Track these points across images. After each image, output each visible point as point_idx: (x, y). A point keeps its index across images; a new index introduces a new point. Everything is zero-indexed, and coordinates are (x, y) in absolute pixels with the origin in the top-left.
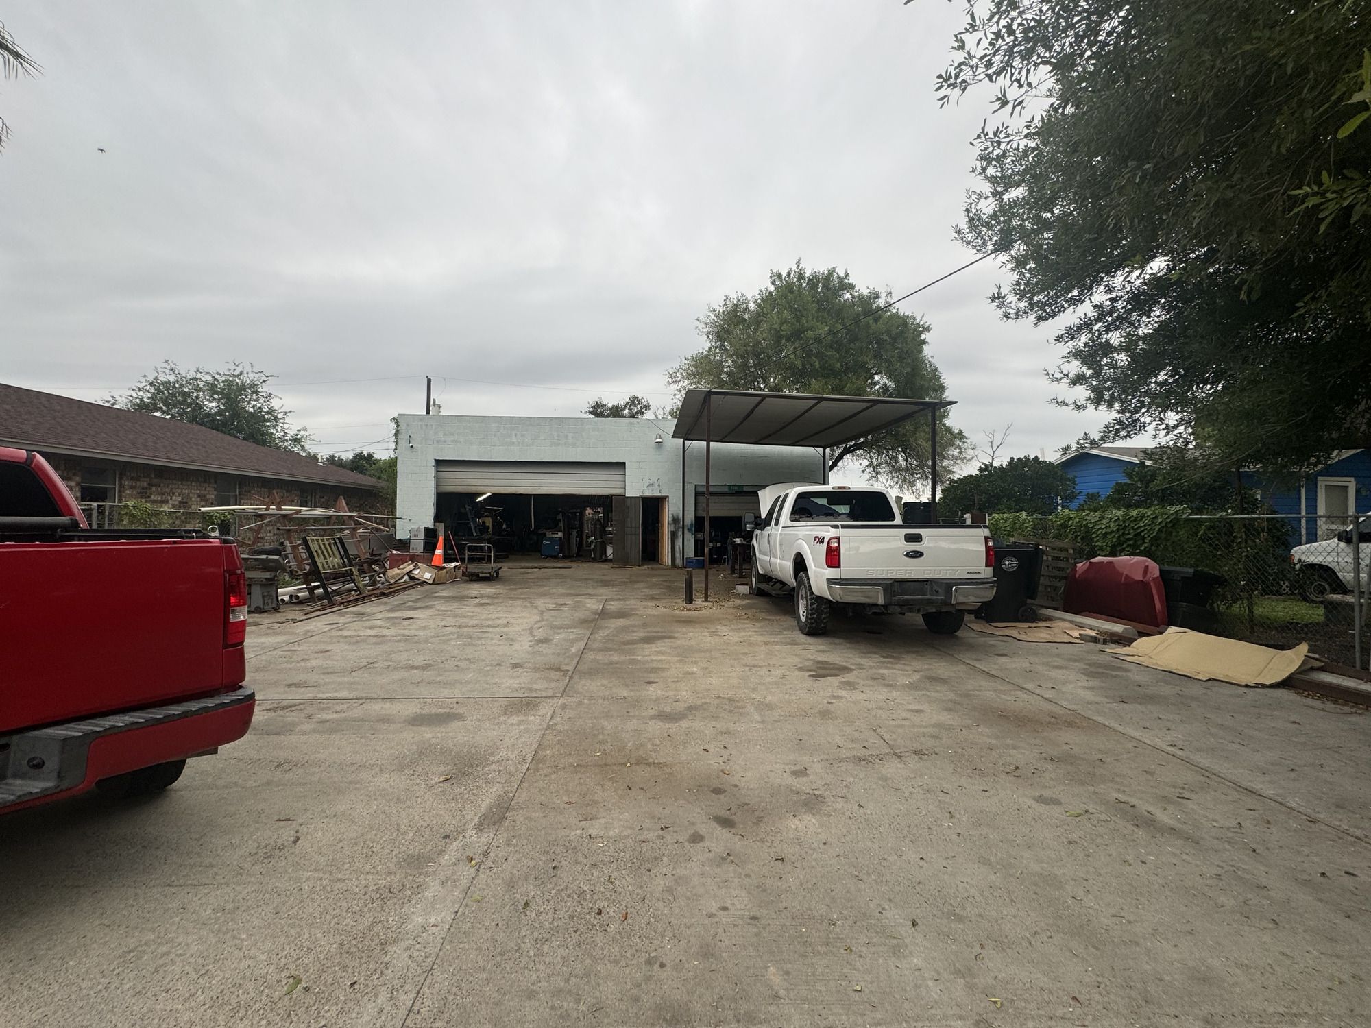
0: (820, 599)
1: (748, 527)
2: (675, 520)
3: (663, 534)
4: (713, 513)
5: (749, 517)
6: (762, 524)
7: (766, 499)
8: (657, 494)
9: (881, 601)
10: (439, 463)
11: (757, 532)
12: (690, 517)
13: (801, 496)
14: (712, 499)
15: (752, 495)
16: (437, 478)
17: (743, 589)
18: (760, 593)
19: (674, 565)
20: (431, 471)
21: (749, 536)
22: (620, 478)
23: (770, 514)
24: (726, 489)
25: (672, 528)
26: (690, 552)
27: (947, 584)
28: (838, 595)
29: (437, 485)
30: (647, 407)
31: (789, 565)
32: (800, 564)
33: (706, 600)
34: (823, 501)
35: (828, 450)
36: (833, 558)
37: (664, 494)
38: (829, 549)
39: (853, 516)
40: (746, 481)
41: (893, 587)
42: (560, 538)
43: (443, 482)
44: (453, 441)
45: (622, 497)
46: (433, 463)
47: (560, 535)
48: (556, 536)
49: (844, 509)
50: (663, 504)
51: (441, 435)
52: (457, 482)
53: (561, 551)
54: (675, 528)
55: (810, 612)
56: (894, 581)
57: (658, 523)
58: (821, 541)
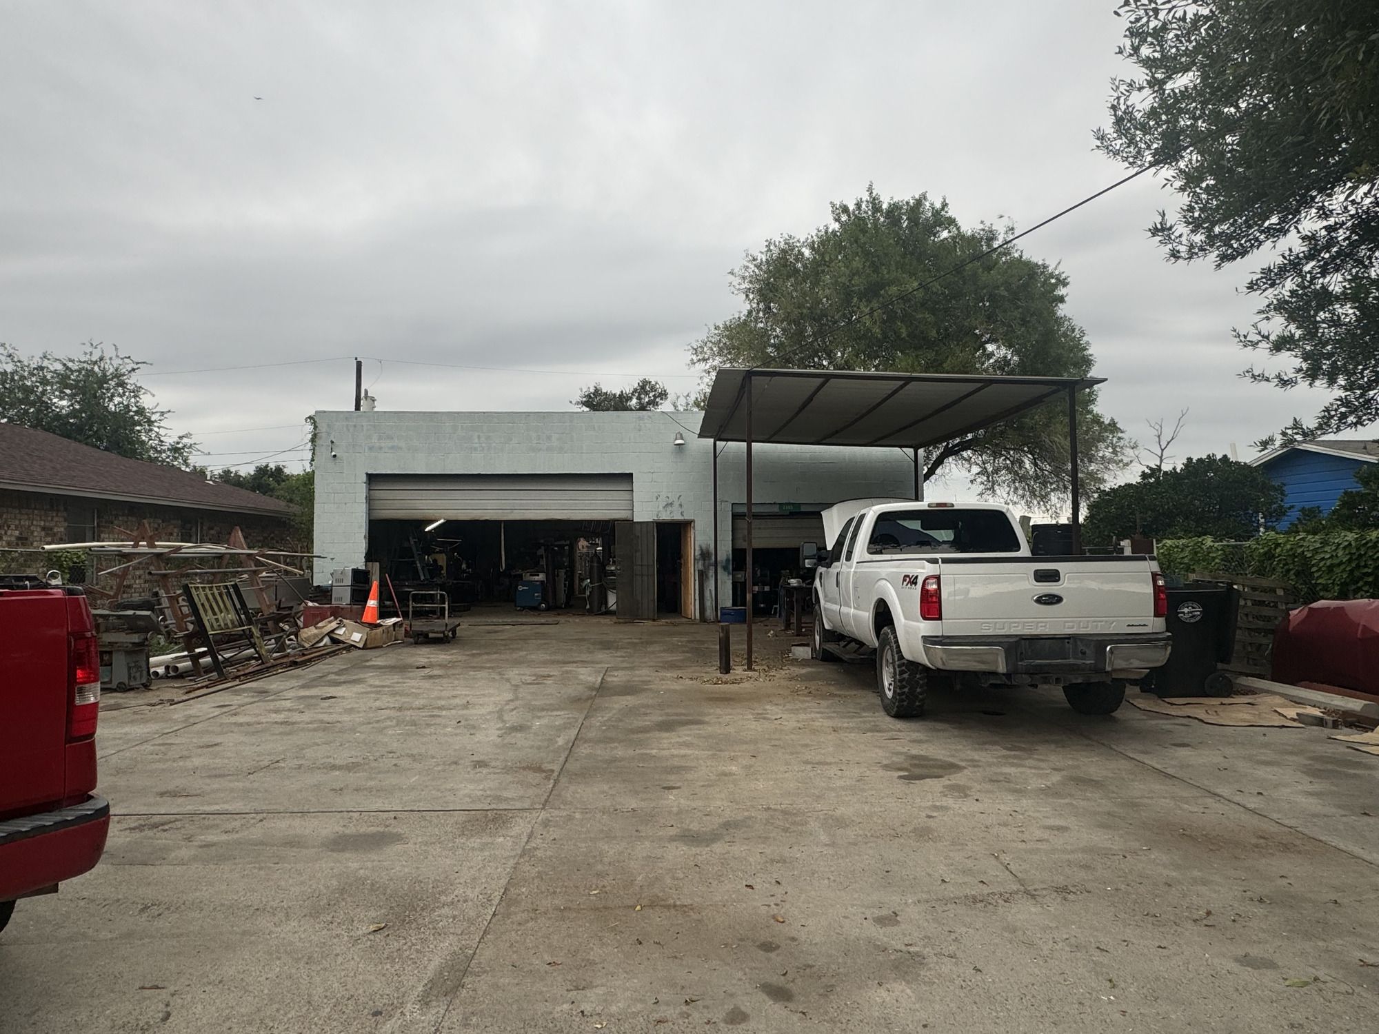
0: (913, 666)
1: (808, 563)
2: (705, 555)
3: (687, 572)
4: (758, 543)
5: (809, 549)
6: (828, 558)
7: (833, 523)
8: (677, 517)
9: (1002, 668)
10: (372, 479)
11: (821, 569)
12: (725, 551)
13: (882, 518)
14: (756, 523)
15: (814, 517)
16: (370, 500)
17: (803, 652)
18: (826, 657)
19: (703, 619)
20: (362, 490)
21: (809, 576)
22: (626, 495)
23: (839, 543)
24: (776, 509)
25: (700, 566)
26: (727, 601)
27: (1098, 643)
28: (938, 659)
29: (370, 510)
30: (663, 395)
31: (866, 616)
32: (883, 616)
33: (750, 668)
34: (915, 525)
35: (921, 451)
36: (931, 605)
37: (687, 517)
38: (925, 592)
39: (958, 545)
40: (804, 498)
41: (1018, 646)
42: (542, 582)
43: (377, 504)
44: (392, 447)
45: (629, 523)
46: (364, 478)
47: (541, 577)
48: (536, 578)
49: (946, 535)
50: (686, 532)
51: (375, 439)
52: (397, 504)
53: (544, 600)
54: (704, 565)
55: (899, 684)
56: (1022, 639)
57: (680, 558)
58: (913, 581)
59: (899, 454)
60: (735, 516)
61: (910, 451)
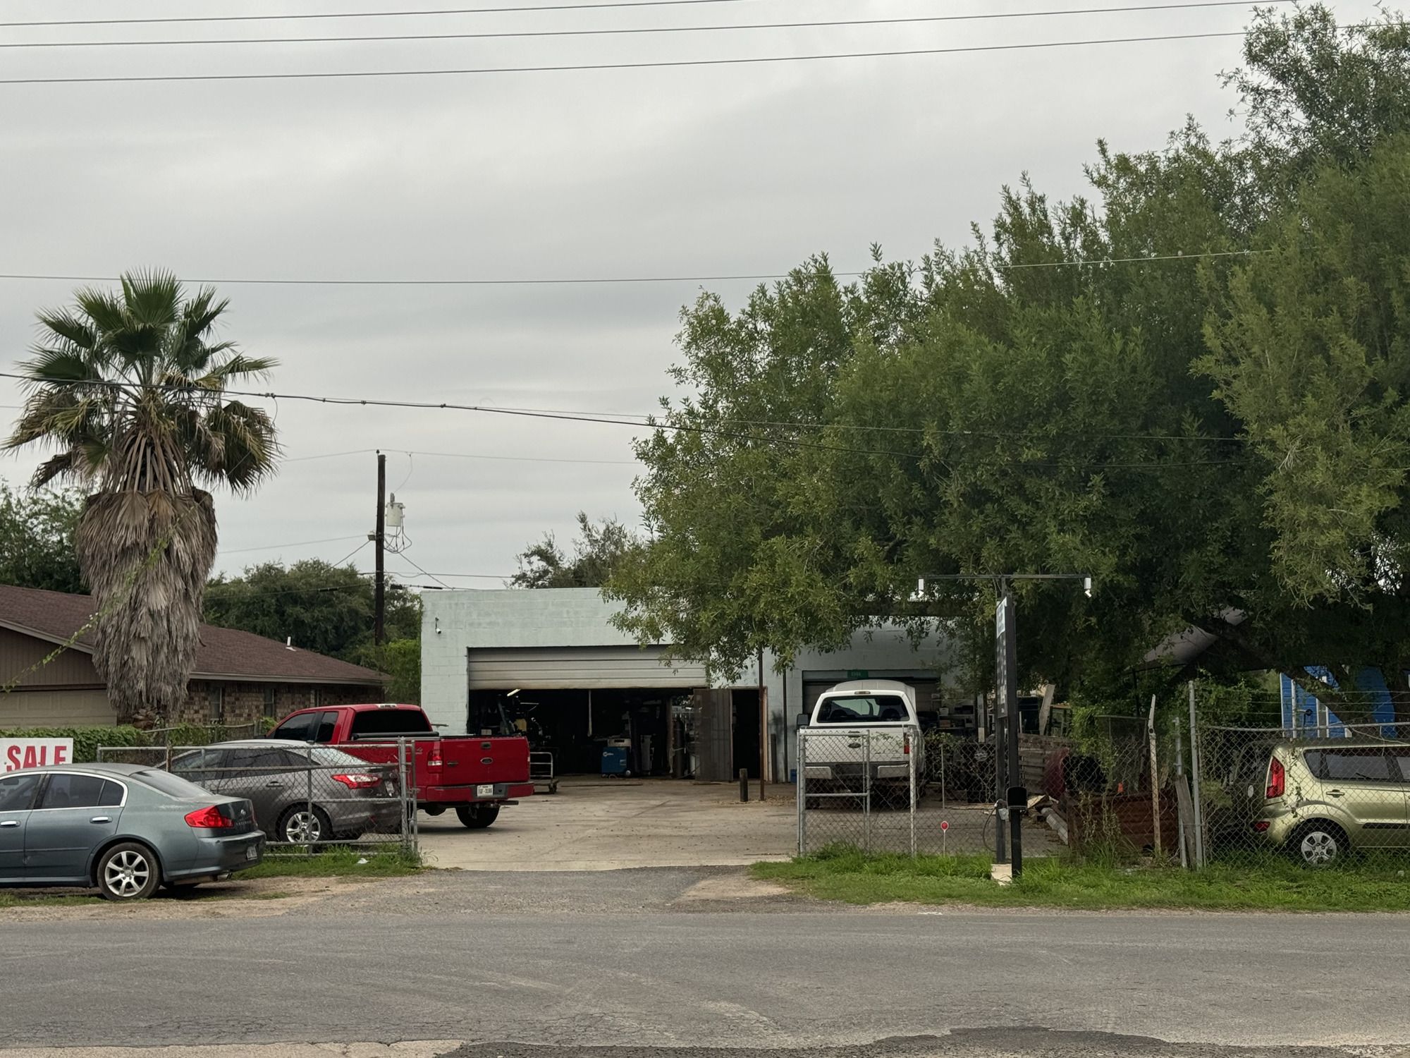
2: (776, 719)
3: (762, 737)
8: (752, 685)
9: (829, 777)
10: (472, 651)
16: (470, 671)
19: (776, 780)
20: (464, 662)
24: (845, 676)
25: (773, 733)
29: (470, 680)
37: (760, 685)
42: (628, 748)
43: (476, 675)
44: (490, 623)
45: (706, 690)
46: (465, 652)
47: (627, 743)
48: (621, 744)
51: (475, 616)
52: (494, 675)
53: (629, 766)
54: (776, 729)
60: (806, 684)
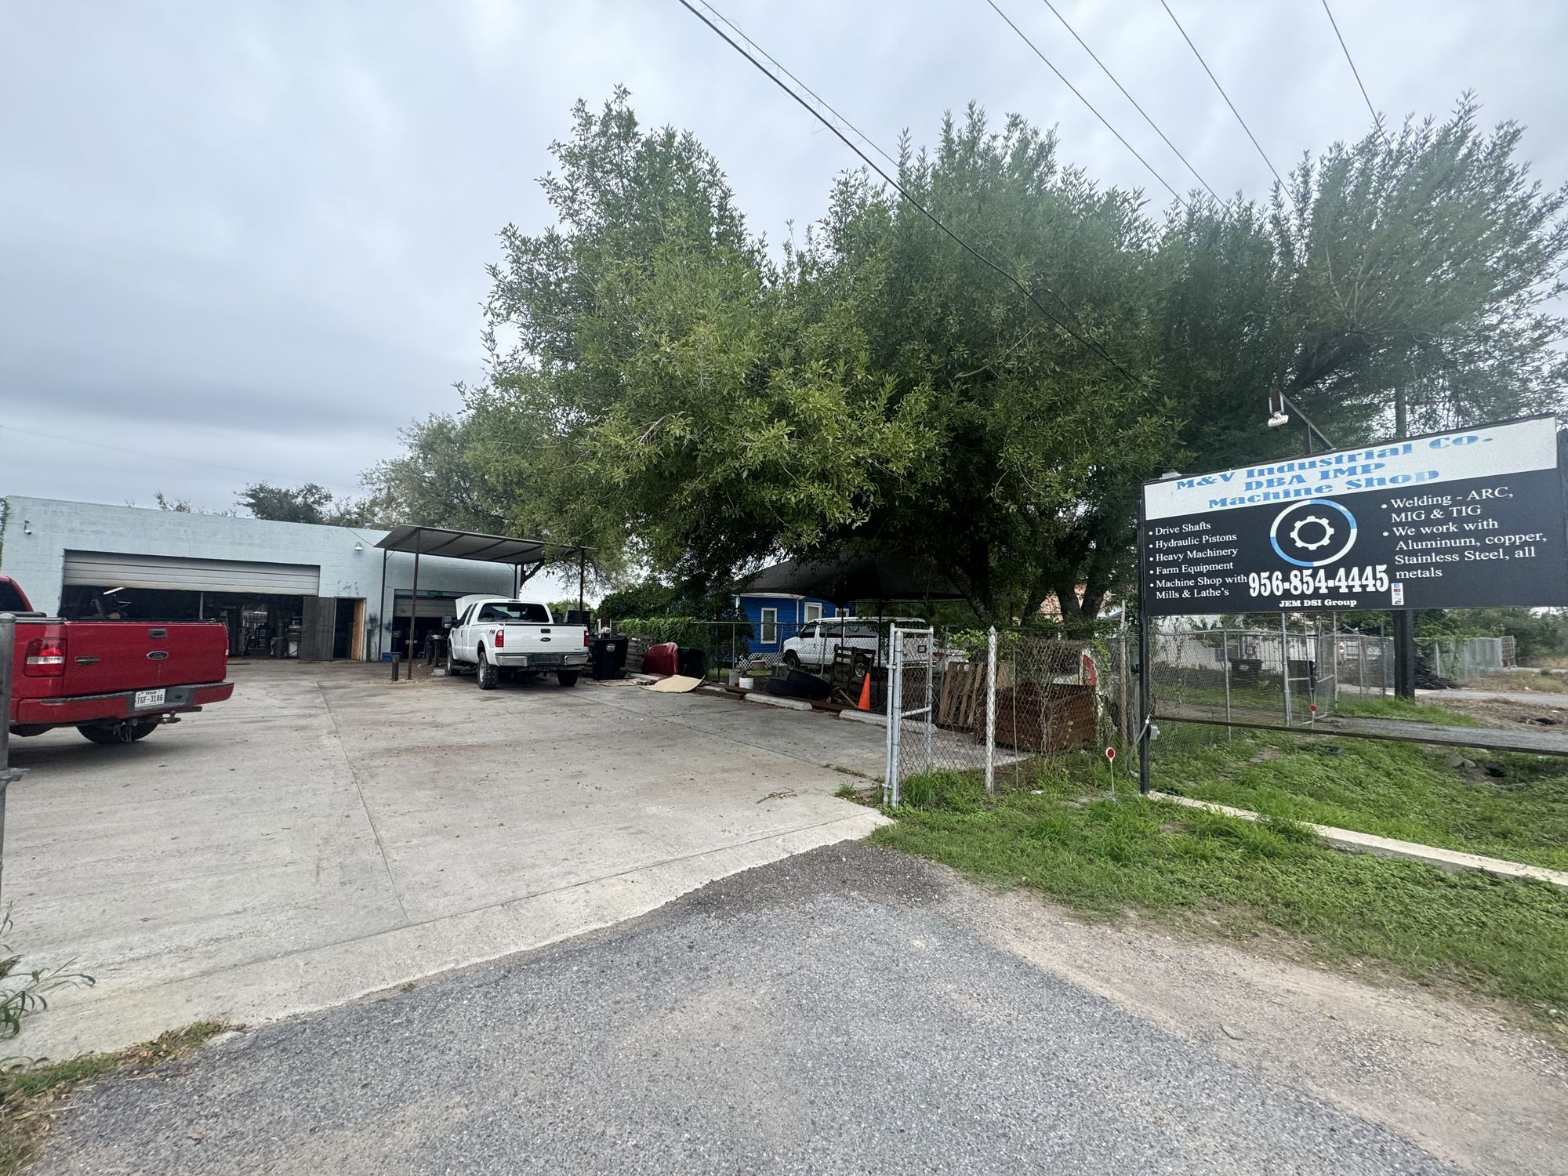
0: (493, 666)
1: (446, 626)
2: (373, 620)
3: (358, 631)
4: (419, 614)
5: (448, 619)
6: (457, 623)
7: (461, 606)
8: (353, 595)
9: (525, 665)
10: (69, 554)
11: (453, 629)
12: (388, 617)
13: (486, 605)
14: (418, 602)
15: (452, 598)
16: (65, 569)
18: (454, 673)
19: (369, 660)
20: (60, 562)
21: (447, 631)
22: (315, 580)
23: (465, 616)
24: (426, 594)
25: (369, 627)
26: (387, 647)
27: (562, 655)
28: (502, 662)
29: (65, 577)
31: (475, 649)
32: (481, 648)
33: (409, 678)
36: (499, 641)
37: (361, 596)
38: (497, 636)
40: (446, 588)
41: (532, 657)
43: (74, 573)
44: (95, 531)
45: (315, 598)
46: (62, 553)
49: (517, 614)
50: (358, 607)
51: (76, 523)
52: (96, 574)
54: (371, 626)
55: (486, 675)
56: (534, 654)
57: (353, 621)
58: (493, 632)
59: (507, 568)
60: (396, 597)
61: (513, 566)
